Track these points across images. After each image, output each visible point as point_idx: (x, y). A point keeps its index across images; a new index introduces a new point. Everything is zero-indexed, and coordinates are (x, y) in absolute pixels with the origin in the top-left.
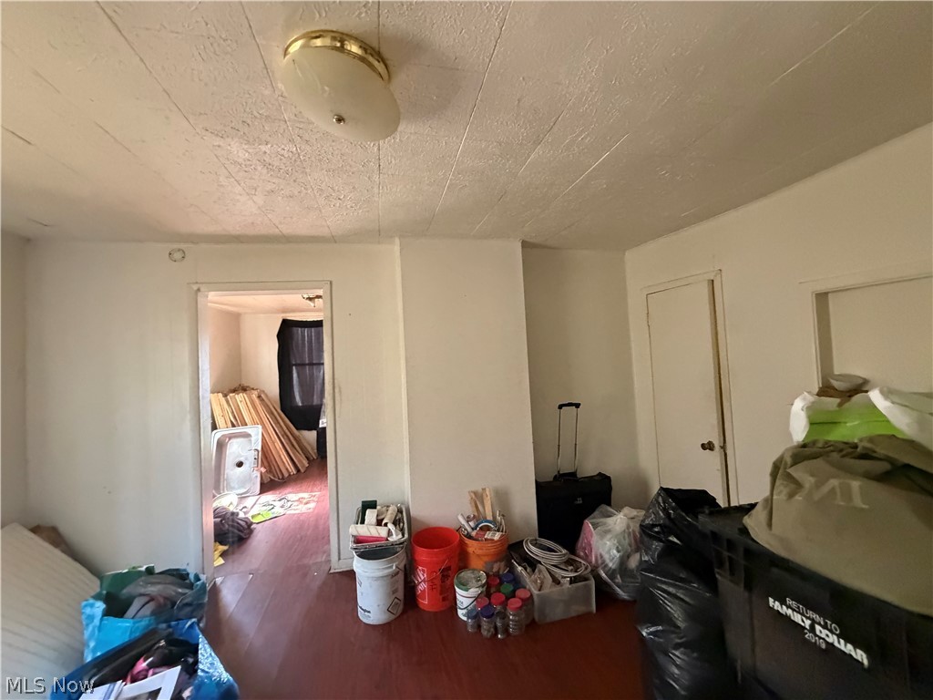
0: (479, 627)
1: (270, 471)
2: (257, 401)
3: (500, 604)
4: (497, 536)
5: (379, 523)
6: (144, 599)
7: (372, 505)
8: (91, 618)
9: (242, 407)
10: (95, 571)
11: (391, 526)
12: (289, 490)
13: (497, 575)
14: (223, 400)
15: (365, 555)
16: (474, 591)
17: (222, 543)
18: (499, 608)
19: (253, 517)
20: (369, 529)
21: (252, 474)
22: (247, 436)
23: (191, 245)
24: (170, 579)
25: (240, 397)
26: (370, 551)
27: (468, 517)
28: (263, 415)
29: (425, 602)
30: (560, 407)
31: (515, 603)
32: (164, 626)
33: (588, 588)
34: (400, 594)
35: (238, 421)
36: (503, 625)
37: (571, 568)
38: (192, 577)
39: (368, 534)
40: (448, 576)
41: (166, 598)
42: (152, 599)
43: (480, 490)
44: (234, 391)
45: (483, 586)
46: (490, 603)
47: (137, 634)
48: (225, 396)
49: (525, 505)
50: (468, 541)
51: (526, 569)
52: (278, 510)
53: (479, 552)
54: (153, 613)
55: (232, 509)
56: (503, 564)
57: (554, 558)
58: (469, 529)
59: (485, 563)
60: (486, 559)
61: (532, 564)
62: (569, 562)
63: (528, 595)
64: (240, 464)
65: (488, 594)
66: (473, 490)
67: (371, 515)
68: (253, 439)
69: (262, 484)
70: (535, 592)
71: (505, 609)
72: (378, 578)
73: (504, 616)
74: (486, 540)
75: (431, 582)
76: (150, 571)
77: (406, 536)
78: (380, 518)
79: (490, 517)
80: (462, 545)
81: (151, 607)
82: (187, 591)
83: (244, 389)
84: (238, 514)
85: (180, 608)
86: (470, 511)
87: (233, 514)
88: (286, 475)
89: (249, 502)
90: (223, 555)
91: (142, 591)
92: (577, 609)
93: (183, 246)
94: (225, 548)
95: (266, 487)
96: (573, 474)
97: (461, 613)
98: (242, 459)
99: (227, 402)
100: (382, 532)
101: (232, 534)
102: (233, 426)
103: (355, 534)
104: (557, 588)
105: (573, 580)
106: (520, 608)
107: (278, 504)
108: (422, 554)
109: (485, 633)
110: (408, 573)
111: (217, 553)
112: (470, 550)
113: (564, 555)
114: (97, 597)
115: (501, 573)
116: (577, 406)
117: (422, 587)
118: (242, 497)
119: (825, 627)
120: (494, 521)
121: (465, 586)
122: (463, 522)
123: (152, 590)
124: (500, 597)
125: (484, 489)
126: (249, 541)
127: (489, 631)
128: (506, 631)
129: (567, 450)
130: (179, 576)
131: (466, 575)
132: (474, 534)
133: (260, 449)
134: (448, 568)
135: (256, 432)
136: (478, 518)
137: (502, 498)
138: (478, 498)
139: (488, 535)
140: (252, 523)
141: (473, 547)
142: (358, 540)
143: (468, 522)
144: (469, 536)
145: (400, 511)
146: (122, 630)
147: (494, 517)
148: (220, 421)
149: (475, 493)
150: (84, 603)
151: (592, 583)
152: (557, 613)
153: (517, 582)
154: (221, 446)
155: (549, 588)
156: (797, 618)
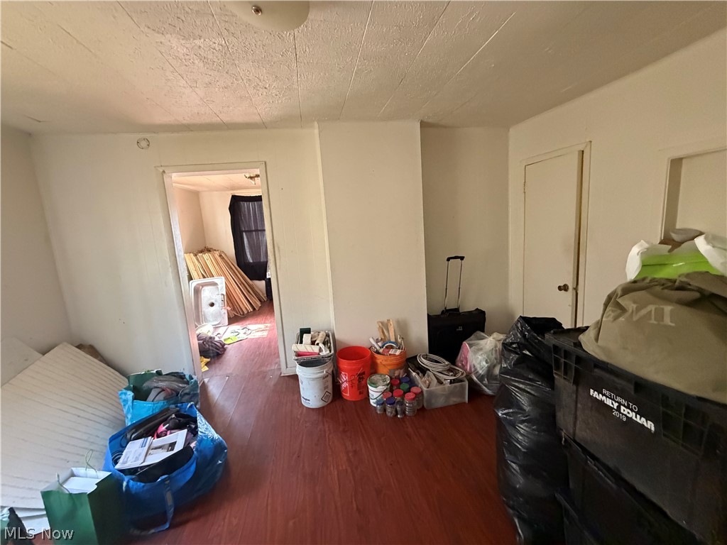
0: (385, 410)
1: (234, 309)
2: (219, 259)
3: (399, 396)
4: (398, 352)
5: (313, 343)
6: (159, 390)
7: (308, 331)
8: (126, 401)
9: (209, 263)
10: (122, 373)
11: (321, 345)
12: (248, 322)
13: (398, 378)
14: (194, 258)
15: (304, 364)
16: (381, 388)
17: (205, 357)
18: (399, 399)
19: (225, 340)
20: (306, 347)
21: (221, 311)
22: (215, 284)
23: (153, 135)
24: (174, 378)
25: (206, 256)
26: (308, 361)
27: (377, 339)
28: (224, 269)
29: (347, 395)
30: (448, 259)
31: (410, 396)
32: (173, 406)
33: (463, 387)
34: (330, 389)
35: (206, 274)
36: (401, 410)
37: (451, 374)
38: (187, 377)
39: (305, 351)
40: (363, 378)
41: (171, 390)
42: (163, 390)
43: (386, 321)
44: (202, 252)
45: (387, 385)
46: (392, 396)
47: (157, 411)
48: (196, 255)
49: (420, 332)
50: (377, 356)
51: (418, 374)
52: (242, 336)
53: (384, 363)
54: (165, 399)
55: (210, 334)
56: (402, 371)
57: (439, 367)
58: (378, 348)
59: (390, 370)
60: (389, 367)
61: (423, 371)
62: (450, 370)
63: (420, 391)
64: (212, 305)
65: (391, 390)
66: (379, 320)
67: (307, 338)
68: (219, 286)
69: (229, 318)
70: (425, 389)
71: (403, 399)
72: (314, 379)
73: (402, 404)
74: (390, 355)
75: (351, 381)
76: (159, 373)
77: (332, 352)
78: (314, 340)
79: (393, 340)
80: (373, 359)
81: (162, 395)
82: (185, 385)
83: (209, 250)
84: (214, 338)
85: (182, 396)
86: (379, 336)
87: (211, 338)
88: (246, 312)
89: (221, 330)
90: (207, 364)
91: (156, 385)
92: (454, 400)
93: (147, 136)
94: (209, 360)
95: (233, 320)
96: (457, 310)
97: (372, 402)
98: (213, 301)
99: (198, 260)
100: (315, 349)
101: (212, 351)
102: (204, 277)
103: (296, 350)
104: (441, 386)
105: (451, 382)
106: (414, 399)
107: (242, 332)
108: (344, 364)
109: (389, 414)
110: (335, 376)
111: (203, 364)
112: (379, 361)
113: (447, 365)
114: (127, 389)
115: (401, 376)
116: (462, 258)
117: (345, 385)
118: (216, 327)
119: (628, 407)
120: (396, 342)
121: (375, 384)
122: (374, 343)
123: (162, 384)
124: (397, 392)
125: (389, 320)
126: (224, 356)
127: (391, 413)
128: (403, 412)
129: (452, 292)
130: (180, 377)
131: (375, 377)
132: (381, 351)
133: (225, 294)
134: (364, 373)
135: (221, 281)
136: (384, 340)
137: (402, 327)
138: (384, 326)
139: (392, 352)
140: (225, 344)
141: (380, 359)
142: (298, 354)
143: (377, 343)
144: (378, 352)
145: (328, 335)
146: (146, 409)
147: (396, 339)
148: (194, 274)
149: (382, 323)
150: (120, 392)
151: (466, 383)
152: (440, 403)
153: (412, 383)
154: (197, 291)
155: (435, 386)
156: (609, 402)
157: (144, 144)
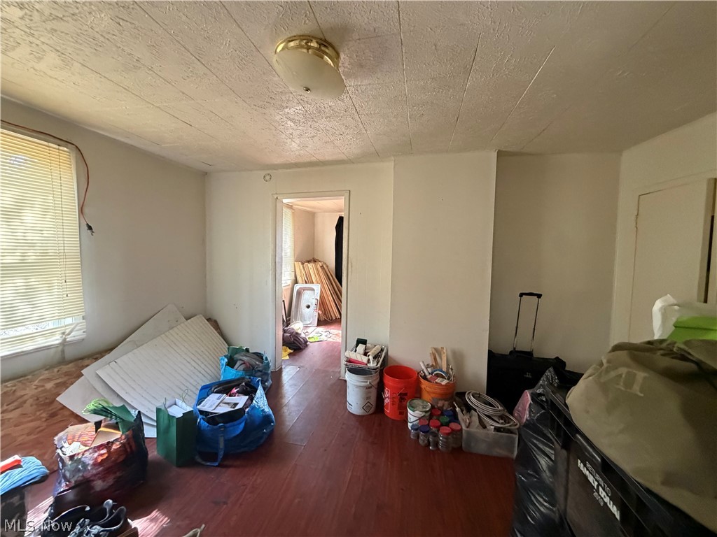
0: (418, 437)
1: (325, 314)
2: (320, 269)
3: (434, 427)
4: (445, 382)
5: (365, 354)
6: (241, 362)
7: (364, 342)
8: (223, 365)
9: (311, 271)
10: (229, 344)
11: (371, 358)
12: (333, 327)
13: (441, 409)
14: (301, 266)
15: (353, 371)
16: (418, 413)
17: (290, 348)
18: (434, 429)
19: (309, 338)
20: (358, 356)
21: (311, 314)
22: (313, 290)
23: (274, 171)
24: (256, 356)
25: (311, 266)
26: (356, 370)
27: (428, 365)
28: (322, 278)
29: (388, 411)
30: (521, 295)
31: (446, 430)
32: (248, 377)
33: (512, 440)
34: (373, 400)
35: (308, 280)
36: (434, 441)
37: (501, 421)
38: (264, 358)
39: (356, 359)
40: (404, 399)
41: (250, 364)
42: (244, 363)
43: (440, 348)
44: (309, 262)
45: (426, 412)
46: (428, 425)
47: (238, 377)
48: (303, 264)
49: (478, 368)
50: (422, 380)
51: (462, 411)
52: (323, 338)
53: (428, 389)
54: (244, 370)
55: (299, 331)
56: (446, 403)
57: (489, 410)
58: (427, 373)
59: (433, 398)
60: (433, 395)
61: (469, 409)
62: (501, 417)
63: (459, 428)
64: (308, 307)
65: (431, 417)
66: (435, 346)
67: (361, 348)
68: (316, 292)
69: (319, 321)
70: (464, 428)
71: (438, 431)
72: (357, 387)
73: (435, 435)
74: (436, 383)
75: (392, 398)
76: (247, 350)
77: (379, 365)
78: (367, 351)
79: (444, 369)
80: (418, 383)
81: (242, 367)
82: (260, 364)
83: (315, 261)
84: (300, 334)
85: (256, 372)
86: (431, 362)
87: (297, 333)
88: (334, 318)
89: (310, 330)
90: (290, 355)
91: (241, 358)
92: (499, 452)
94: (292, 351)
95: (320, 323)
96: (530, 354)
97: (410, 425)
98: (310, 304)
99: (304, 268)
100: (365, 359)
101: (295, 345)
102: (306, 283)
103: (348, 356)
104: (481, 431)
105: (497, 429)
106: (448, 434)
107: (324, 334)
108: (388, 380)
109: (421, 442)
110: (381, 387)
111: (287, 353)
112: (423, 386)
113: (500, 411)
114: (225, 356)
115: (445, 408)
116: (539, 296)
117: (387, 401)
118: (306, 327)
120: (447, 373)
121: (414, 409)
122: (423, 368)
123: (245, 359)
124: (434, 422)
125: (442, 348)
126: (304, 351)
127: (424, 441)
128: (436, 444)
129: (525, 330)
130: (259, 356)
131: (416, 402)
132: (429, 377)
133: (319, 299)
134: (406, 394)
135: (317, 288)
136: (435, 366)
137: (458, 357)
138: (437, 353)
139: (439, 380)
140: (307, 341)
141: (424, 385)
142: (349, 361)
143: (427, 368)
144: (425, 378)
145: (382, 350)
146: (232, 374)
147: (448, 368)
148: (299, 279)
149: (436, 349)
150: (220, 358)
151: (516, 437)
152: (481, 448)
153: (454, 418)
154: (299, 293)
155: (475, 428)
156: (591, 479)
157: (268, 178)
